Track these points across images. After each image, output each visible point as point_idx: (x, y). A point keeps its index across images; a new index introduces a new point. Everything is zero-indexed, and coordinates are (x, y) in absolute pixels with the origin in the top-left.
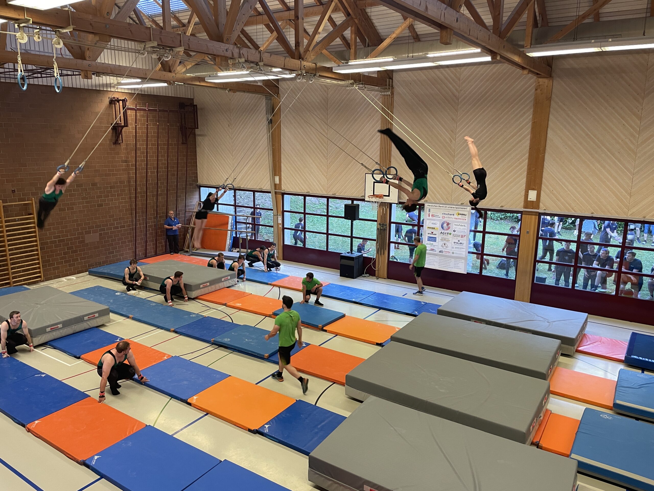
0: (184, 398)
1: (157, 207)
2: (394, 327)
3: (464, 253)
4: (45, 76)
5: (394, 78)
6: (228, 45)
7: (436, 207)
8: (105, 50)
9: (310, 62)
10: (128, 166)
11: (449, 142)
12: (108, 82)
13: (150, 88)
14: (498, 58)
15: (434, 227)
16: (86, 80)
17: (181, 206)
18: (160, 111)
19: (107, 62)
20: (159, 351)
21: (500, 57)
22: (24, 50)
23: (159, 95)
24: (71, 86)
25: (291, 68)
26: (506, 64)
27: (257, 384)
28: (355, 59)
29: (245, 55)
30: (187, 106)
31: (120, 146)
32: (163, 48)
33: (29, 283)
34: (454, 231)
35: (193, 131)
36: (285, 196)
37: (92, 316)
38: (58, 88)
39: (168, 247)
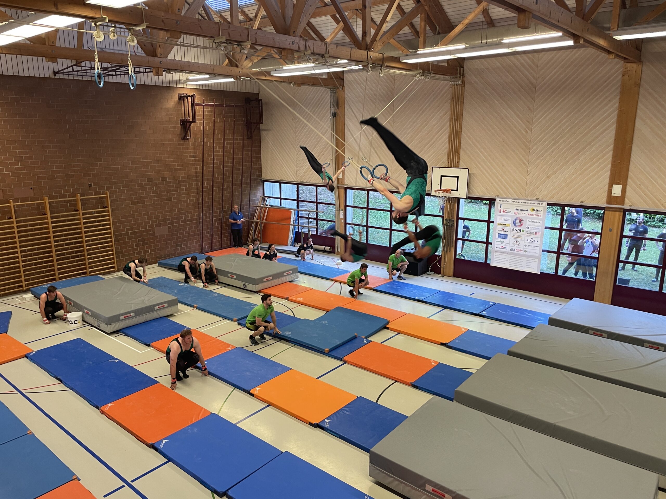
0: (247, 389)
1: (222, 202)
2: (460, 327)
3: (538, 252)
4: (119, 73)
5: (465, 67)
6: (295, 38)
7: (508, 203)
8: (175, 47)
9: (377, 52)
10: (196, 160)
11: (524, 133)
12: (178, 79)
13: (217, 83)
14: (582, 42)
15: (505, 224)
16: (157, 77)
17: (245, 202)
18: (226, 106)
19: (177, 59)
20: (224, 342)
21: (584, 41)
22: (100, 48)
23: (226, 90)
24: (143, 83)
25: (358, 59)
26: (590, 48)
27: (318, 378)
28: (424, 47)
29: (310, 47)
30: (252, 100)
31: (189, 141)
32: (230, 43)
33: (103, 273)
34: (528, 228)
35: (258, 126)
36: (348, 190)
37: (161, 305)
38: (133, 85)
39: (232, 240)
